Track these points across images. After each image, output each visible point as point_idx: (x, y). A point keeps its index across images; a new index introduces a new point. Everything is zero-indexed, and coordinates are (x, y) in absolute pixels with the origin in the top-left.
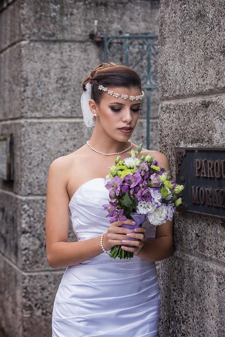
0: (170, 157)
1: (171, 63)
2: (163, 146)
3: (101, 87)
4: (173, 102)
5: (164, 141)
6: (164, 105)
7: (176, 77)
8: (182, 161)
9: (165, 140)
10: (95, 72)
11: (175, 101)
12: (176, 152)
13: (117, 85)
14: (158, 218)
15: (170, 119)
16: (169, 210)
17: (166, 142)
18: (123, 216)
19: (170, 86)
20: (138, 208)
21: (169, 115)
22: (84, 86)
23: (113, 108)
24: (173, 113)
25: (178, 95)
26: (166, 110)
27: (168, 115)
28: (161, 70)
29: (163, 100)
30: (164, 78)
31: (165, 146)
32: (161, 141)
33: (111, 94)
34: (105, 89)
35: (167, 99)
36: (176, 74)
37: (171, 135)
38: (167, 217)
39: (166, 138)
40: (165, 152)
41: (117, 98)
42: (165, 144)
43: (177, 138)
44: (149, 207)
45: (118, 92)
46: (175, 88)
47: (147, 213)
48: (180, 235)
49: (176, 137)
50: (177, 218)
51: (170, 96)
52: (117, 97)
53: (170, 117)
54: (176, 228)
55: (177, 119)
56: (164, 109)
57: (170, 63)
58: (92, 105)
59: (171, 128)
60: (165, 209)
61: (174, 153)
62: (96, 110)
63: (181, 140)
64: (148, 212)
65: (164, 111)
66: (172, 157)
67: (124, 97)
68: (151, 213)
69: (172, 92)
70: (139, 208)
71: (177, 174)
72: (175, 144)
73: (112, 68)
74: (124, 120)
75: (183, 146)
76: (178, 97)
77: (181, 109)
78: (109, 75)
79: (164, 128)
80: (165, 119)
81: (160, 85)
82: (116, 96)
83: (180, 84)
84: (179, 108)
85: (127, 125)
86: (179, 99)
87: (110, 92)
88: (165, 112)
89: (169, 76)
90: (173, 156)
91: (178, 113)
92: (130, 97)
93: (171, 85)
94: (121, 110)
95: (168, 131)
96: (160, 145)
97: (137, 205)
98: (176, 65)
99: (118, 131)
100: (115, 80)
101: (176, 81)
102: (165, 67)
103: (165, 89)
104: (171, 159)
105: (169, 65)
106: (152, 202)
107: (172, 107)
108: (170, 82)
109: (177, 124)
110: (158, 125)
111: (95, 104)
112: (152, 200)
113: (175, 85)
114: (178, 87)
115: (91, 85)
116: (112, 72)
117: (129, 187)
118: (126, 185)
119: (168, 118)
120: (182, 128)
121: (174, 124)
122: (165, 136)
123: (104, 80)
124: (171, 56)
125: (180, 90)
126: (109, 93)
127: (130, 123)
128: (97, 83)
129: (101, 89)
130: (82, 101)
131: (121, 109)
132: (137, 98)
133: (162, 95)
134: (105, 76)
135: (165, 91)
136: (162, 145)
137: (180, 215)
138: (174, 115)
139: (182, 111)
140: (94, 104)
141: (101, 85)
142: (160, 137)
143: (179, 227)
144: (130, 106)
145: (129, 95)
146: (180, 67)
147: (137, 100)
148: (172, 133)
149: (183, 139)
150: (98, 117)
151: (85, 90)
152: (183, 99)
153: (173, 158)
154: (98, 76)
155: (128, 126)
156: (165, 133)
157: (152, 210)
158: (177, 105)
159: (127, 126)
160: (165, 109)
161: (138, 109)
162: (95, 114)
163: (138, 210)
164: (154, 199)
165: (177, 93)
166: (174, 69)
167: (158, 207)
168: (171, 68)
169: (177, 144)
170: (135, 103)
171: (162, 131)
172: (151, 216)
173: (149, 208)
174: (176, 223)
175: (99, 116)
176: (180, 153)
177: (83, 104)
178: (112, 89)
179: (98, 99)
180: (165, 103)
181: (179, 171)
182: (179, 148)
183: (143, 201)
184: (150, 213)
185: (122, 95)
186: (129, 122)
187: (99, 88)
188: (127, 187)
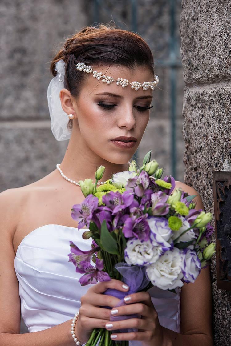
0: (204, 188)
1: (203, 18)
2: (192, 169)
3: (81, 66)
4: (208, 89)
5: (193, 160)
6: (192, 95)
7: (213, 43)
8: (226, 196)
9: (195, 159)
10: (72, 41)
11: (211, 86)
12: (216, 179)
13: (110, 62)
14: (166, 273)
15: (204, 120)
16: (189, 262)
17: (197, 163)
18: (103, 272)
19: (202, 60)
20: (126, 253)
21: (202, 111)
22: (53, 66)
23: (102, 104)
24: (210, 108)
25: (217, 76)
26: (196, 104)
27: (200, 112)
28: (187, 31)
29: (190, 85)
30: (191, 46)
31: (196, 169)
32: (188, 160)
33: (99, 78)
34: (88, 69)
35: (199, 83)
36: (213, 37)
37: (206, 149)
38: (184, 273)
39: (197, 155)
40: (196, 179)
41: (109, 85)
42: (195, 165)
43: (216, 154)
44: (148, 252)
45: (110, 74)
46: (211, 63)
47: (145, 263)
48: (226, 332)
49: (215, 152)
50: (219, 301)
51: (202, 77)
52: (108, 82)
53: (203, 116)
54: (217, 319)
55: (216, 119)
56: (193, 102)
57: (202, 16)
58: (66, 98)
59: (206, 137)
60: (180, 260)
61: (212, 182)
62: (73, 109)
63: (224, 158)
64: (145, 261)
65: (192, 106)
66: (208, 188)
67: (121, 84)
68: (151, 262)
69: (206, 71)
70: (128, 253)
71: (217, 221)
72: (214, 166)
73: (102, 33)
74: (121, 123)
75: (228, 169)
76: (217, 80)
77: (223, 101)
78: (96, 45)
79: (193, 137)
80: (194, 119)
81: (185, 58)
82: (106, 81)
83: (220, 55)
84: (219, 98)
85: (127, 133)
86: (219, 82)
87: (97, 74)
88: (195, 108)
89: (200, 40)
90: (210, 187)
91: (218, 108)
92: (133, 83)
93: (204, 57)
94: (116, 107)
95: (201, 141)
96: (187, 168)
97: (125, 247)
98: (213, 21)
99: (112, 144)
100: (106, 53)
101: (213, 51)
102: (193, 25)
103: (193, 66)
104: (207, 193)
105: (201, 21)
106: (151, 241)
107: (207, 98)
108: (202, 52)
109: (216, 128)
110: (183, 131)
111: (71, 98)
112: (152, 236)
113: (212, 57)
114: (217, 60)
115: (64, 64)
116: (101, 39)
117: (111, 213)
118: (106, 210)
119: (201, 117)
120: (226, 135)
121: (210, 129)
122: (196, 151)
123: (87, 54)
124: (202, 4)
125: (220, 67)
126: (94, 76)
127: (132, 130)
128: (74, 58)
129: (81, 69)
130: (50, 94)
131: (116, 105)
132: (145, 86)
133: (188, 77)
134: (89, 46)
135: (195, 69)
136: (190, 167)
137: (224, 294)
138: (211, 113)
139: (224, 105)
140: (69, 96)
141: (81, 62)
142: (186, 153)
143: (223, 318)
144: (133, 99)
145: (130, 80)
146: (220, 24)
147: (144, 88)
148: (208, 144)
149: (227, 157)
150: (76, 120)
151: (55, 74)
152: (226, 84)
153: (211, 191)
154: (77, 47)
155: (129, 136)
156: (195, 145)
157: (152, 258)
158: (216, 94)
159: (125, 136)
160: (195, 102)
161: (148, 106)
162: (71, 115)
163: (127, 256)
164: (155, 235)
165: (216, 72)
166: (209, 28)
167: (164, 251)
168: (204, 27)
169: (216, 166)
170: (141, 94)
171: (189, 142)
172: (152, 270)
173: (148, 254)
174: (217, 310)
175: (77, 118)
176: (222, 182)
177: (52, 100)
178: (100, 68)
179: (76, 88)
180: (194, 91)
181: (221, 215)
182: (219, 172)
183: (136, 239)
184: (150, 264)
185: (119, 79)
186: (129, 128)
187: (78, 68)
188: (107, 213)
